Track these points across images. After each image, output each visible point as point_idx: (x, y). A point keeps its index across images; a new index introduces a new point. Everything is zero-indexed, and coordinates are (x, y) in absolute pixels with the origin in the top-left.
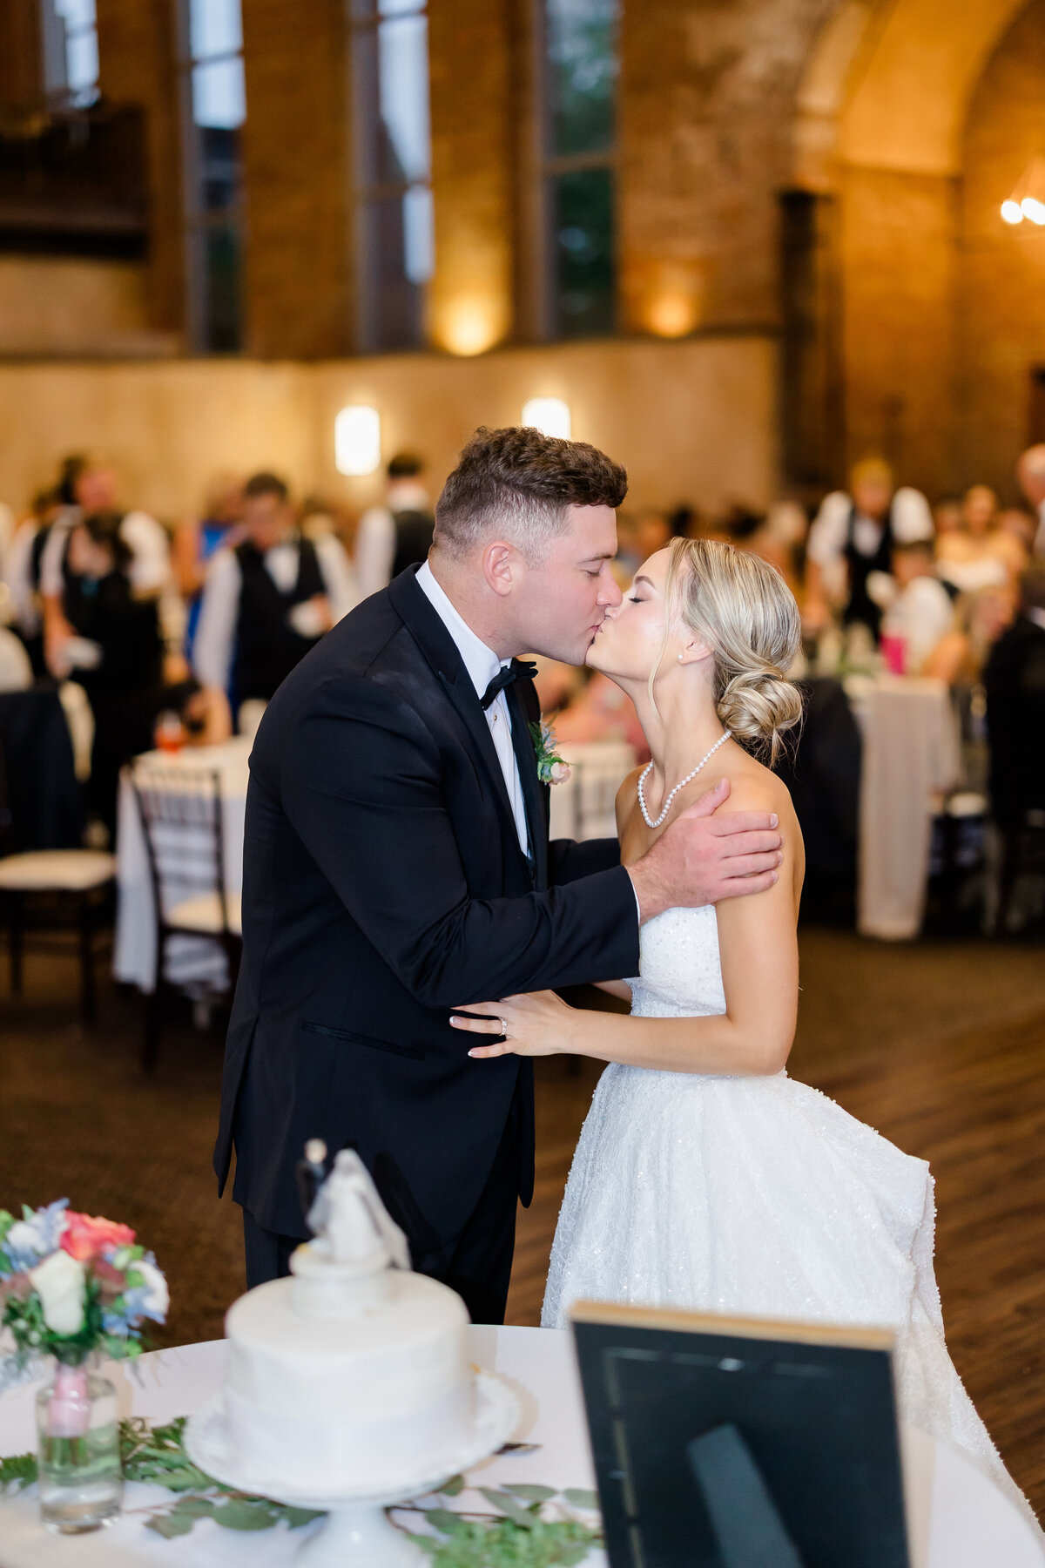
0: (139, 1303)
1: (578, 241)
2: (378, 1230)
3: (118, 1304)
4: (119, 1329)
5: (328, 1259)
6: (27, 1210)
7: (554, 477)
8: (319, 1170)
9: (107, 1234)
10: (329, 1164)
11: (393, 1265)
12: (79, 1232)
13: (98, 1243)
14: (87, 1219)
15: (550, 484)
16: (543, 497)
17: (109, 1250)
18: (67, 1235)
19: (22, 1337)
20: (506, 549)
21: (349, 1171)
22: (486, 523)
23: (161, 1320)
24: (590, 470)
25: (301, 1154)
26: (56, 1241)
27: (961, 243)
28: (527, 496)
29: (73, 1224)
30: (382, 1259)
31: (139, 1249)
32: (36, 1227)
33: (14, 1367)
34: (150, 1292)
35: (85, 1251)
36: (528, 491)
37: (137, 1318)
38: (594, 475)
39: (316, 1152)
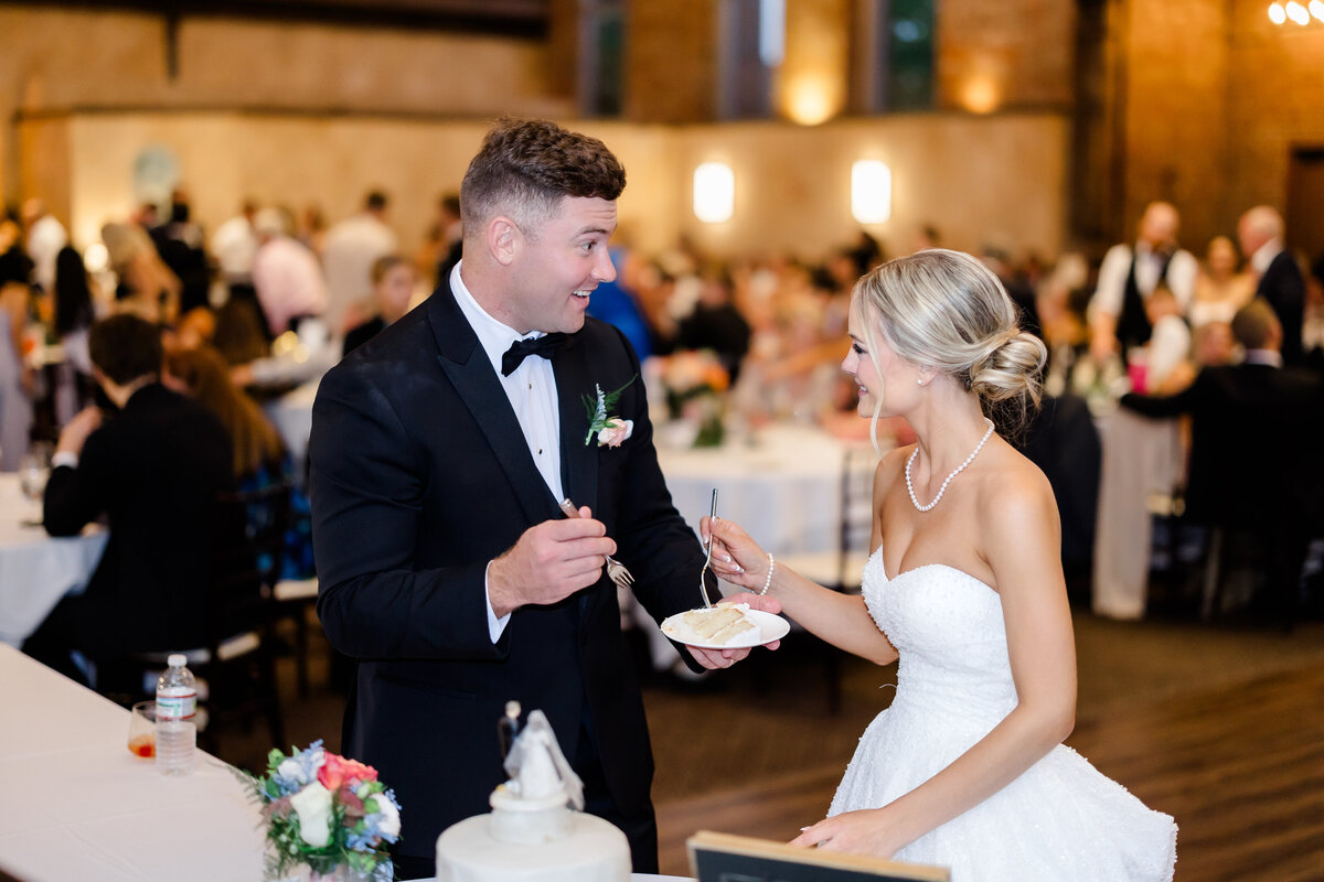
0: (375, 825)
1: (908, 31)
2: (560, 776)
3: (359, 826)
4: (360, 847)
5: (519, 796)
6: (295, 749)
7: (554, 171)
8: (515, 725)
9: (355, 770)
10: (523, 720)
11: (570, 805)
12: (333, 768)
13: (346, 777)
14: (341, 759)
15: (549, 177)
16: (542, 188)
17: (354, 783)
18: (323, 768)
19: (284, 848)
20: (508, 225)
21: (539, 726)
22: (495, 203)
23: (392, 841)
24: (586, 167)
25: (503, 712)
26: (314, 774)
27: (1233, 40)
28: (528, 185)
29: (328, 761)
30: (562, 799)
31: (380, 784)
32: (299, 762)
33: (276, 871)
34: (383, 817)
35: (335, 783)
36: (530, 180)
37: (374, 837)
38: (589, 172)
39: (513, 710)
